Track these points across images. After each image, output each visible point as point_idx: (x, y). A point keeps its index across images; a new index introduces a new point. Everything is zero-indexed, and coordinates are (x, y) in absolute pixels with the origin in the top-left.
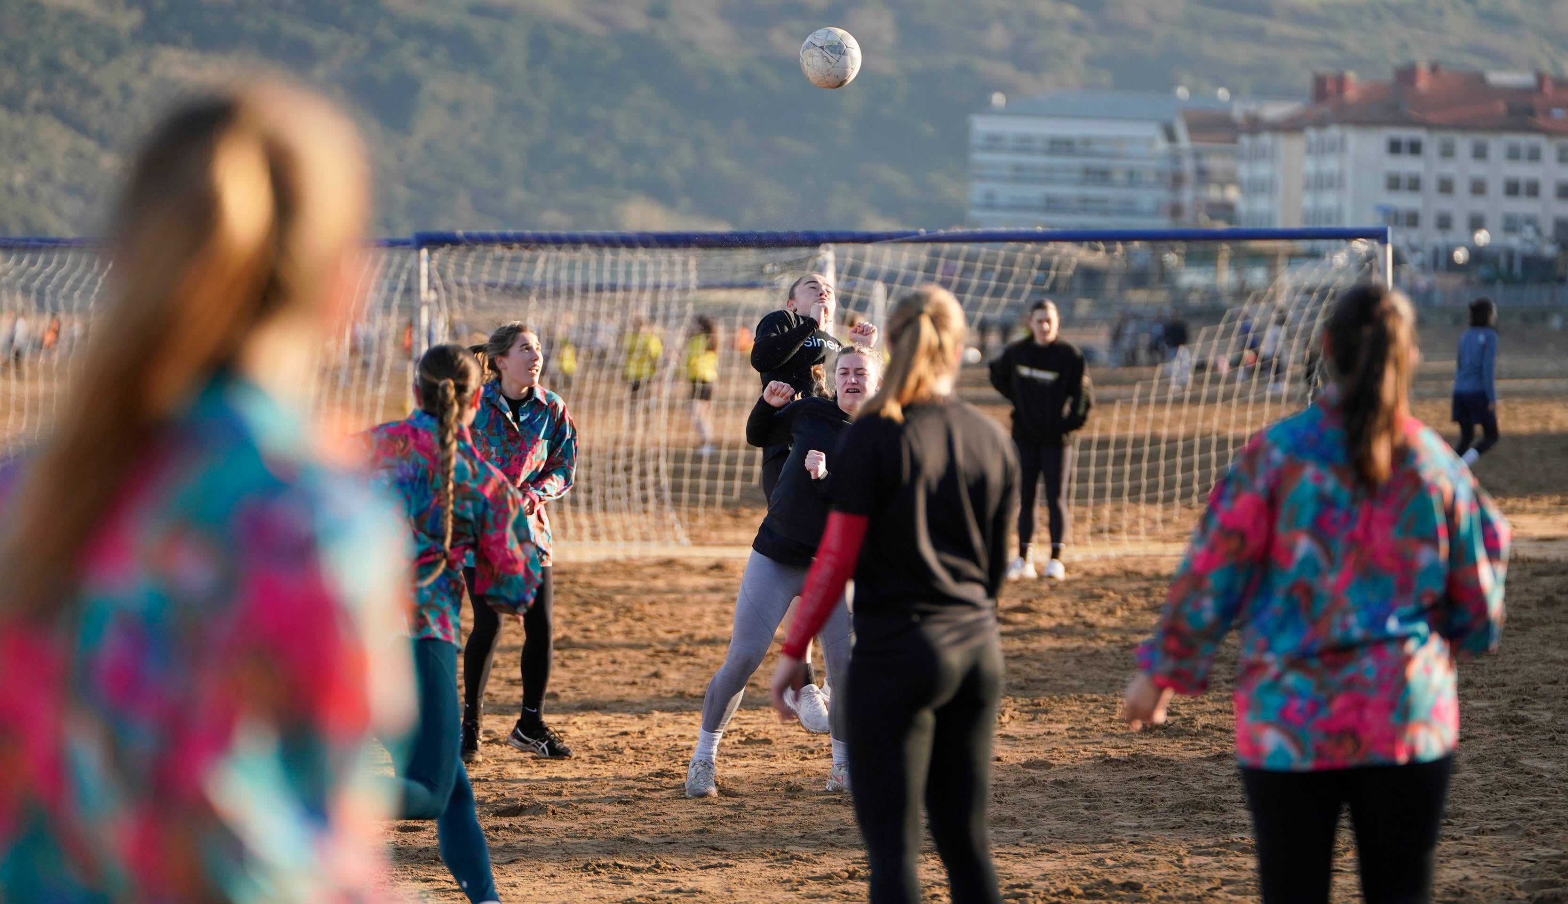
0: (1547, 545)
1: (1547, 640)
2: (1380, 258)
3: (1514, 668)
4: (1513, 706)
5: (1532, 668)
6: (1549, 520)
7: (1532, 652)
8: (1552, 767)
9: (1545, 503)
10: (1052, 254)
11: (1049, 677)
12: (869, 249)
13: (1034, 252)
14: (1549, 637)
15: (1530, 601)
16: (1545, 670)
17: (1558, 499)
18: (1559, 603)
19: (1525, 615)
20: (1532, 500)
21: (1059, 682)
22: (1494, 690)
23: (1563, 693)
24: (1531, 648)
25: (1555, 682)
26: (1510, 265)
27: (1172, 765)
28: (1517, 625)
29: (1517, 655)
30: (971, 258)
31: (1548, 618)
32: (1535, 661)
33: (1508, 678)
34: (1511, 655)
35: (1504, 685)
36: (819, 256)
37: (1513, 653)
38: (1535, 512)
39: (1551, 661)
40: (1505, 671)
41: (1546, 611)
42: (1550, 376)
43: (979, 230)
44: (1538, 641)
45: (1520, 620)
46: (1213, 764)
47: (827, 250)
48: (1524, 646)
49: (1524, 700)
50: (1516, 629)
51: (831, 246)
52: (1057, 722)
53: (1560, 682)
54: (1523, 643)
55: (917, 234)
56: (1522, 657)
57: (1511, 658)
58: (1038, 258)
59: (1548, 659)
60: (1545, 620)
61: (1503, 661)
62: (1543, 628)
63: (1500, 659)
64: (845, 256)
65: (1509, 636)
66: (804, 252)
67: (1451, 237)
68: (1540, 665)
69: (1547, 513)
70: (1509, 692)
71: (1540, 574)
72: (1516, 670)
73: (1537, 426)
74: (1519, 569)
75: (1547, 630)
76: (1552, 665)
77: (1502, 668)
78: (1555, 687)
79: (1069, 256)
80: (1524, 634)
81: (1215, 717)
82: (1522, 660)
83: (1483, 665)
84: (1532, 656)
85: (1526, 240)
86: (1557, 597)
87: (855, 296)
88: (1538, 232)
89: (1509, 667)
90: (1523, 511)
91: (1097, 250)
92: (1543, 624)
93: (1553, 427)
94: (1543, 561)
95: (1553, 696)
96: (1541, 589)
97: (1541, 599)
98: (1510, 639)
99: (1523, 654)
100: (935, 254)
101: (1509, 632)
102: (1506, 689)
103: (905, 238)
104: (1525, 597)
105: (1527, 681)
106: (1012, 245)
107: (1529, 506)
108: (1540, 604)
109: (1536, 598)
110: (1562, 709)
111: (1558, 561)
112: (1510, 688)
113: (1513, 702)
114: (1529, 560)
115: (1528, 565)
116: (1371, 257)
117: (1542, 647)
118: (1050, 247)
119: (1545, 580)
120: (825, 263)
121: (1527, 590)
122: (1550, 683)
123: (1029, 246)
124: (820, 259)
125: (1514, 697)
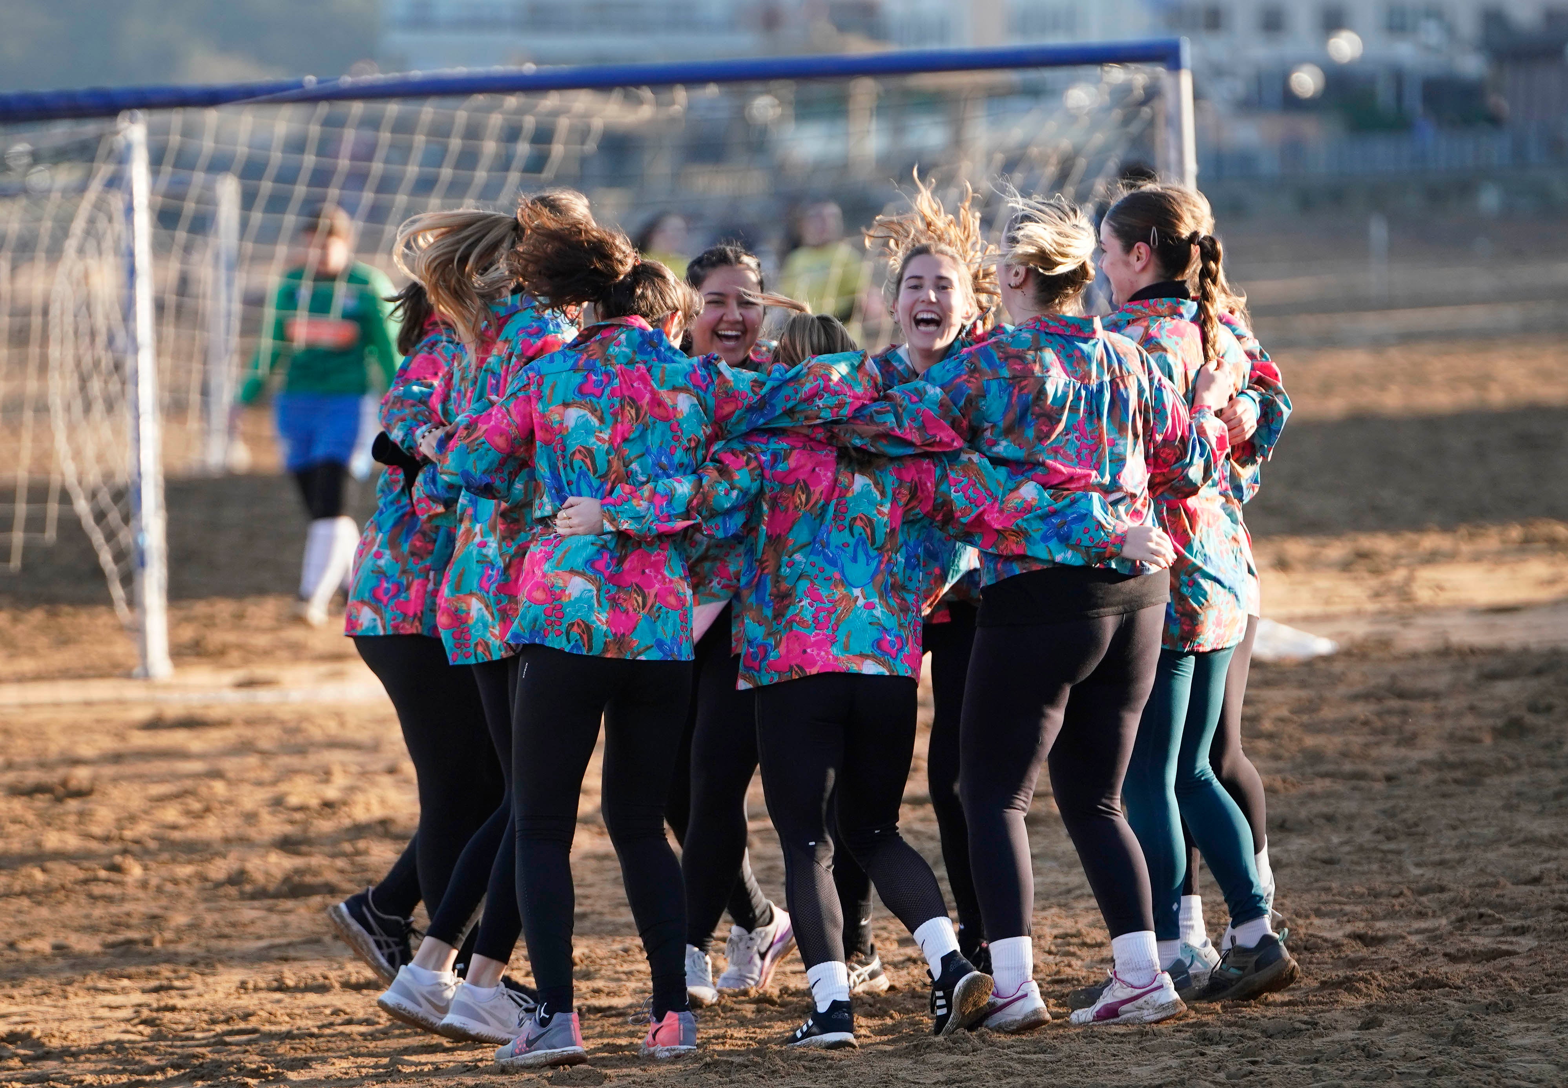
0: (1502, 620)
1: (1515, 801)
2: (1170, 95)
3: (1457, 855)
4: (1461, 928)
5: (1491, 855)
6: (1503, 573)
7: (1489, 825)
8: (1542, 1041)
9: (1491, 541)
10: (555, 113)
11: (589, 909)
12: (211, 116)
13: (521, 111)
14: (1519, 794)
15: (1480, 728)
16: (1517, 857)
17: (1515, 533)
18: (1533, 730)
19: (1472, 754)
20: (1471, 536)
21: (608, 918)
22: (1424, 899)
23: (1552, 900)
24: (1486, 817)
25: (1536, 880)
26: (1399, 97)
27: (830, 1067)
28: (1459, 774)
29: (1462, 831)
30: (403, 127)
31: (1513, 758)
32: (1497, 841)
33: (1447, 877)
34: (1450, 833)
35: (1442, 889)
36: (117, 133)
37: (1454, 828)
38: (1476, 558)
39: (1526, 841)
40: (1442, 863)
41: (1510, 746)
42: (1485, 300)
43: (417, 74)
44: (1499, 804)
45: (1463, 764)
46: (907, 1063)
47: (132, 121)
48: (1474, 814)
49: (1481, 916)
50: (1456, 781)
51: (140, 114)
52: (608, 994)
53: (1546, 880)
54: (1472, 809)
55: (300, 85)
56: (1471, 835)
57: (1450, 838)
58: (529, 122)
59: (1521, 836)
60: (1510, 764)
61: (1436, 845)
62: (1506, 779)
63: (1431, 840)
64: (166, 132)
65: (1444, 796)
66: (89, 128)
67: (1288, 48)
68: (1505, 849)
69: (1498, 558)
70: (1452, 902)
71: (1493, 676)
72: (1461, 861)
73: (1467, 396)
74: (1455, 668)
75: (1515, 781)
76: (1528, 848)
77: (1437, 858)
78: (1537, 889)
79: (587, 115)
80: (1472, 792)
81: (905, 972)
82: (1472, 841)
83: (1399, 853)
84: (1489, 832)
85: (1428, 48)
86: (1530, 719)
87: (189, 207)
88: (1450, 31)
89: (1449, 855)
90: (1451, 557)
91: (640, 102)
92: (1508, 771)
93: (1497, 397)
94: (1498, 652)
95: (1534, 906)
96: (1497, 706)
97: (1499, 723)
98: (1447, 802)
99: (1474, 830)
100: (333, 123)
101: (1445, 788)
102: (1445, 896)
103: (279, 94)
104: (1469, 721)
105: (1483, 880)
106: (480, 99)
107: (1466, 548)
108: (1500, 733)
109: (1490, 722)
110: (1553, 931)
111: (1525, 651)
112: (1452, 894)
113: (1461, 920)
114: (1473, 651)
115: (1472, 660)
116: (1152, 94)
117: (1507, 815)
118: (551, 101)
119: (1504, 688)
120: (129, 147)
121: (1472, 708)
122: (1527, 883)
123: (512, 101)
124: (120, 139)
125: (1463, 913)
